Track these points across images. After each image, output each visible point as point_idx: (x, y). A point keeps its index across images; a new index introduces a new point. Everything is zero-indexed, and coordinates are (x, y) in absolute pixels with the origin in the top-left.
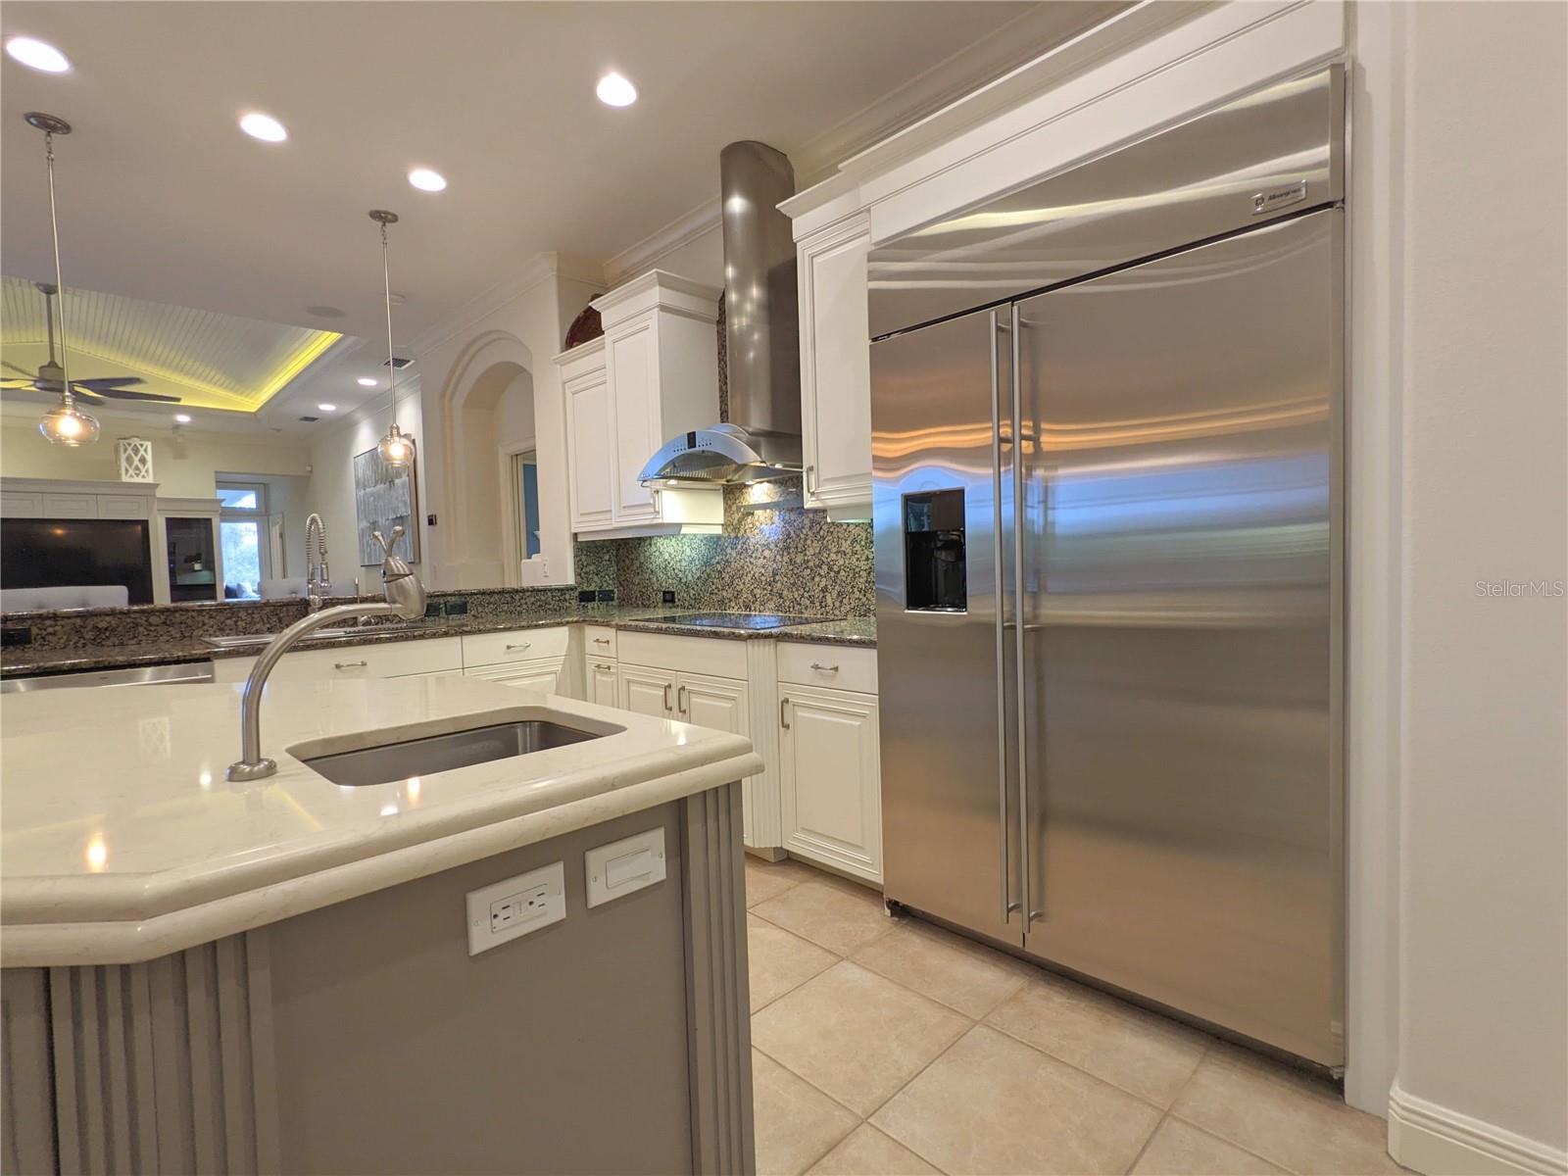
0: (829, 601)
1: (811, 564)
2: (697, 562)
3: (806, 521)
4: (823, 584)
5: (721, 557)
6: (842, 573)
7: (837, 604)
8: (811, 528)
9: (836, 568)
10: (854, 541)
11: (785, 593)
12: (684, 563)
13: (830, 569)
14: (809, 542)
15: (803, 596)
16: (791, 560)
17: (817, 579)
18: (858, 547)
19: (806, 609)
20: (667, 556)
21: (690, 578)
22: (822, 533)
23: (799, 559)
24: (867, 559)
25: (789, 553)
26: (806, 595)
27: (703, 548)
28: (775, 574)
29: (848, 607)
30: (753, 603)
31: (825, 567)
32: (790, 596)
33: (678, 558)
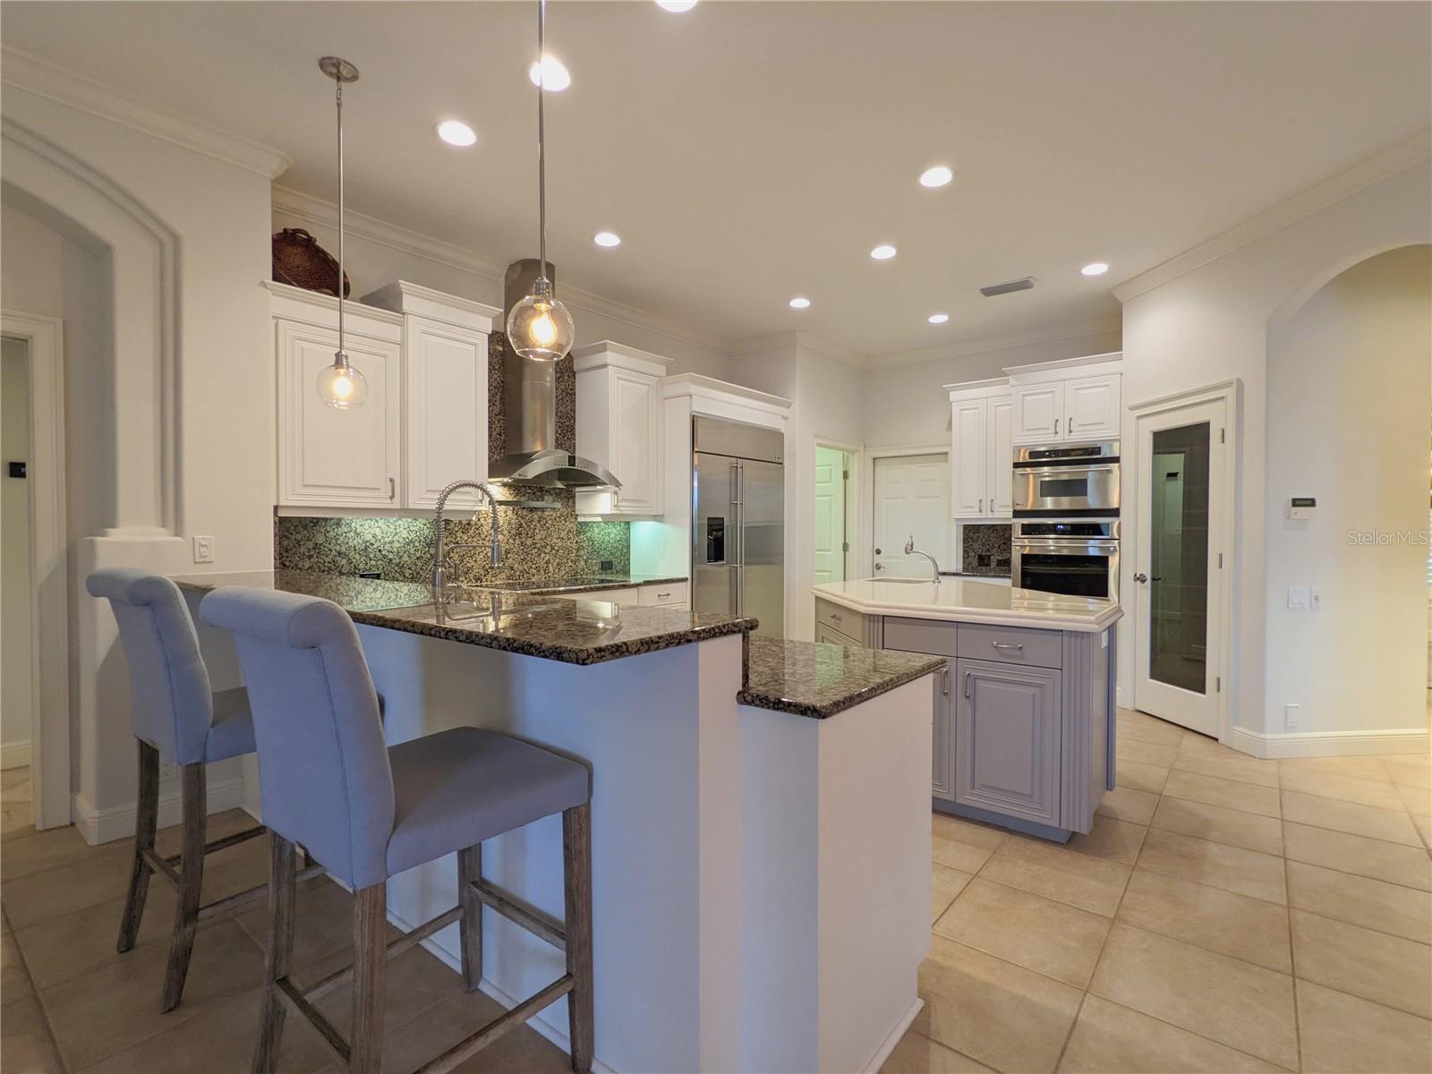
0: (551, 569)
1: (538, 545)
2: (417, 544)
3: (536, 517)
4: (547, 557)
5: (449, 539)
6: (561, 551)
7: (557, 571)
8: (539, 521)
9: (556, 548)
10: (569, 531)
11: (516, 566)
12: (396, 545)
13: (553, 548)
14: (537, 531)
15: (531, 567)
16: (522, 543)
17: (543, 555)
18: (571, 535)
19: (533, 576)
20: (369, 537)
21: (405, 558)
22: (547, 525)
23: (529, 542)
24: (577, 542)
25: (520, 538)
26: (534, 566)
27: (426, 531)
28: (507, 552)
29: (564, 572)
30: (485, 575)
31: (549, 548)
32: (521, 568)
33: (387, 540)
